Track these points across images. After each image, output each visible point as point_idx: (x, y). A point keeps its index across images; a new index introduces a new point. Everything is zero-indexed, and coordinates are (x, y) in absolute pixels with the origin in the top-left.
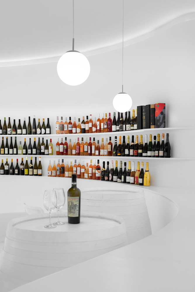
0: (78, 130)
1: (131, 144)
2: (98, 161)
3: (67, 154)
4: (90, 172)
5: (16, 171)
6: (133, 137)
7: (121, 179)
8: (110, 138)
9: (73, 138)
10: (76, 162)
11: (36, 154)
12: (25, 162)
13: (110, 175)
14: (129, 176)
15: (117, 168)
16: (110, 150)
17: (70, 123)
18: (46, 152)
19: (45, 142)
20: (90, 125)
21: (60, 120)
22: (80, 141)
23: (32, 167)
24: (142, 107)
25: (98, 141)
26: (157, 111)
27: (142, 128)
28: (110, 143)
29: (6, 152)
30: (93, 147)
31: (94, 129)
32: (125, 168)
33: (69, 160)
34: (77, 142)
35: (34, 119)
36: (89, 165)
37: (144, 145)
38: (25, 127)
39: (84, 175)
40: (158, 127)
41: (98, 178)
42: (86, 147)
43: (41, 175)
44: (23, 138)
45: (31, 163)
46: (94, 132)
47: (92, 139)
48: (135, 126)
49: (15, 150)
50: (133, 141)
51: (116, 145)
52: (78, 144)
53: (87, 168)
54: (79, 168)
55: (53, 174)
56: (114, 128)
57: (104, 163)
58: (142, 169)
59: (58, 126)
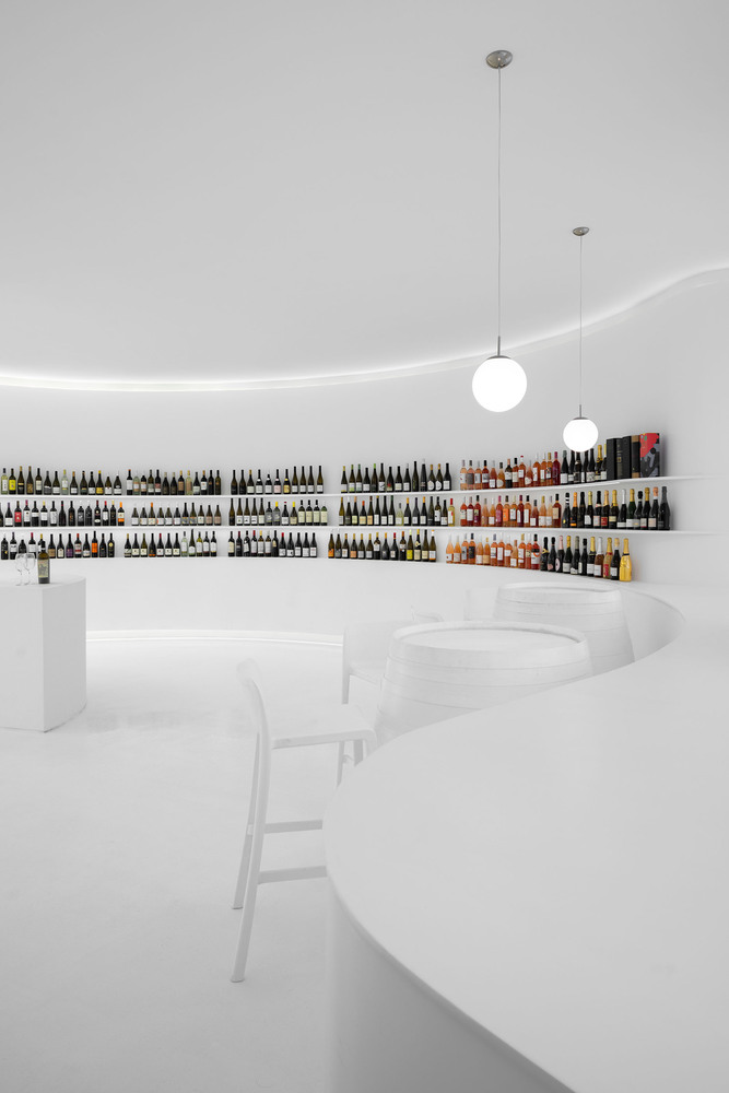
0: (500, 483)
1: (596, 506)
2: (536, 536)
3: (479, 524)
4: (521, 556)
5: (393, 554)
6: (599, 493)
7: (577, 568)
8: (557, 495)
9: (491, 497)
10: (495, 539)
11: (426, 525)
12: (407, 539)
13: (557, 561)
14: (592, 562)
15: (569, 549)
16: (557, 517)
17: (486, 471)
18: (443, 521)
19: (442, 504)
20: (521, 474)
21: (467, 467)
22: (503, 503)
23: (419, 548)
24: (615, 440)
25: (536, 501)
26: (643, 448)
27: (616, 479)
28: (557, 505)
29: (377, 522)
30: (526, 512)
31: (528, 481)
32: (585, 550)
33: (484, 535)
34: (497, 503)
35: (424, 466)
36: (519, 544)
37: (620, 508)
38: (408, 479)
39: (510, 562)
40: (647, 475)
41: (536, 567)
42: (513, 512)
43: (434, 561)
44: (404, 498)
45: (418, 540)
46: (528, 486)
47: (524, 498)
48: (604, 475)
49: (391, 517)
50: (599, 501)
51: (567, 509)
52: (500, 506)
53: (514, 548)
54: (500, 550)
55: (455, 560)
56: (563, 477)
57: (546, 539)
58: (617, 552)
59: (463, 476)
